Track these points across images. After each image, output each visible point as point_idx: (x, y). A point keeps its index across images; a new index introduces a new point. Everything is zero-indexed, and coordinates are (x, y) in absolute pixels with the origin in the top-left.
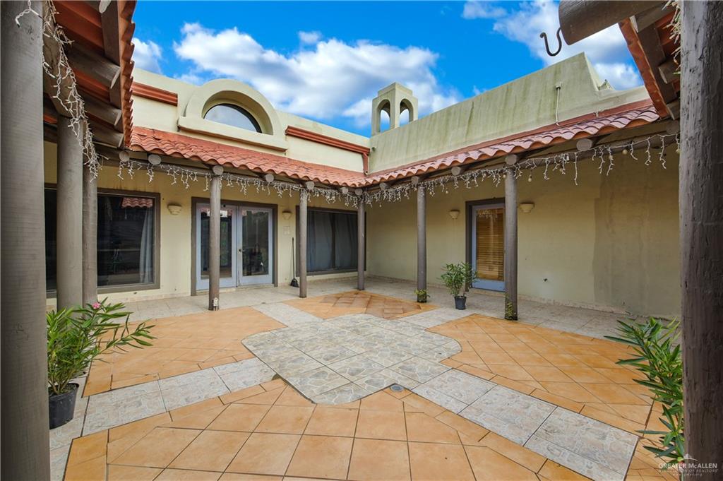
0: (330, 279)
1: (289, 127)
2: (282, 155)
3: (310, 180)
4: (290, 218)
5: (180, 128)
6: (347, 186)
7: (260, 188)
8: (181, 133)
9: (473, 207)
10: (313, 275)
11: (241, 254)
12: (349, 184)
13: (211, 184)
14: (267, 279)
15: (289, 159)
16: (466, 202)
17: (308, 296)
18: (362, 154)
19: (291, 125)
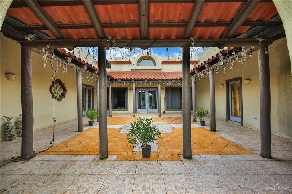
0: (179, 112)
1: (162, 61)
2: (160, 71)
3: (159, 80)
4: (163, 91)
5: (132, 70)
6: (174, 80)
7: (145, 84)
8: (132, 71)
9: (229, 82)
10: (172, 110)
11: (148, 102)
12: (174, 78)
13: (132, 84)
14: (156, 110)
15: (163, 72)
16: (226, 81)
17: (162, 116)
18: (194, 64)
19: (163, 61)
